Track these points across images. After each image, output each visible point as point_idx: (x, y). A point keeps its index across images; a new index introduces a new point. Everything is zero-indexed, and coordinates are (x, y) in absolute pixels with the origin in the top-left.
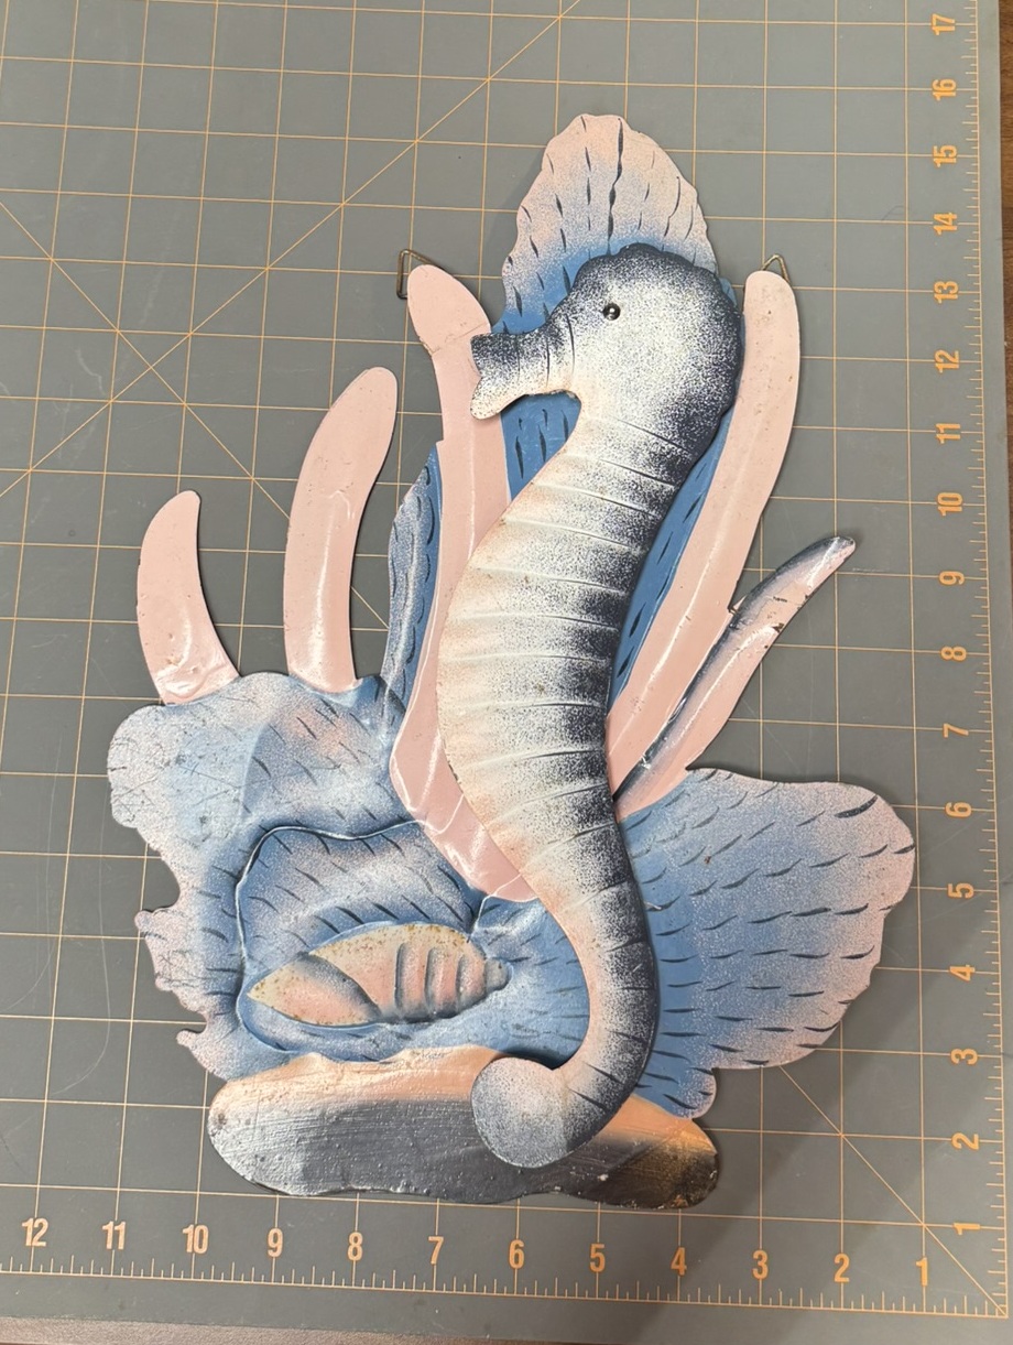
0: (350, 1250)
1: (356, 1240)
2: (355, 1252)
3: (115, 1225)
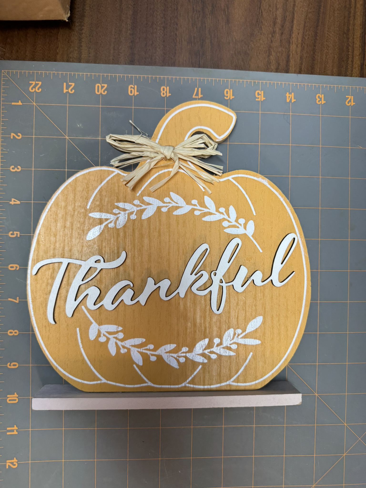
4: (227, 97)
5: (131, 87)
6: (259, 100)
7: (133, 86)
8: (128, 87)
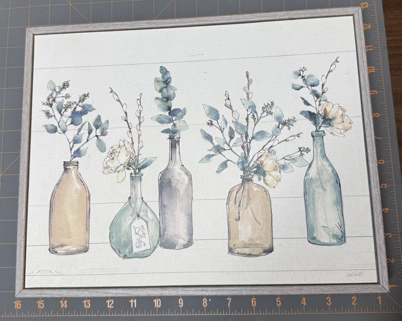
0: (204, 304)
1: (205, 301)
2: (205, 304)
3: (133, 300)
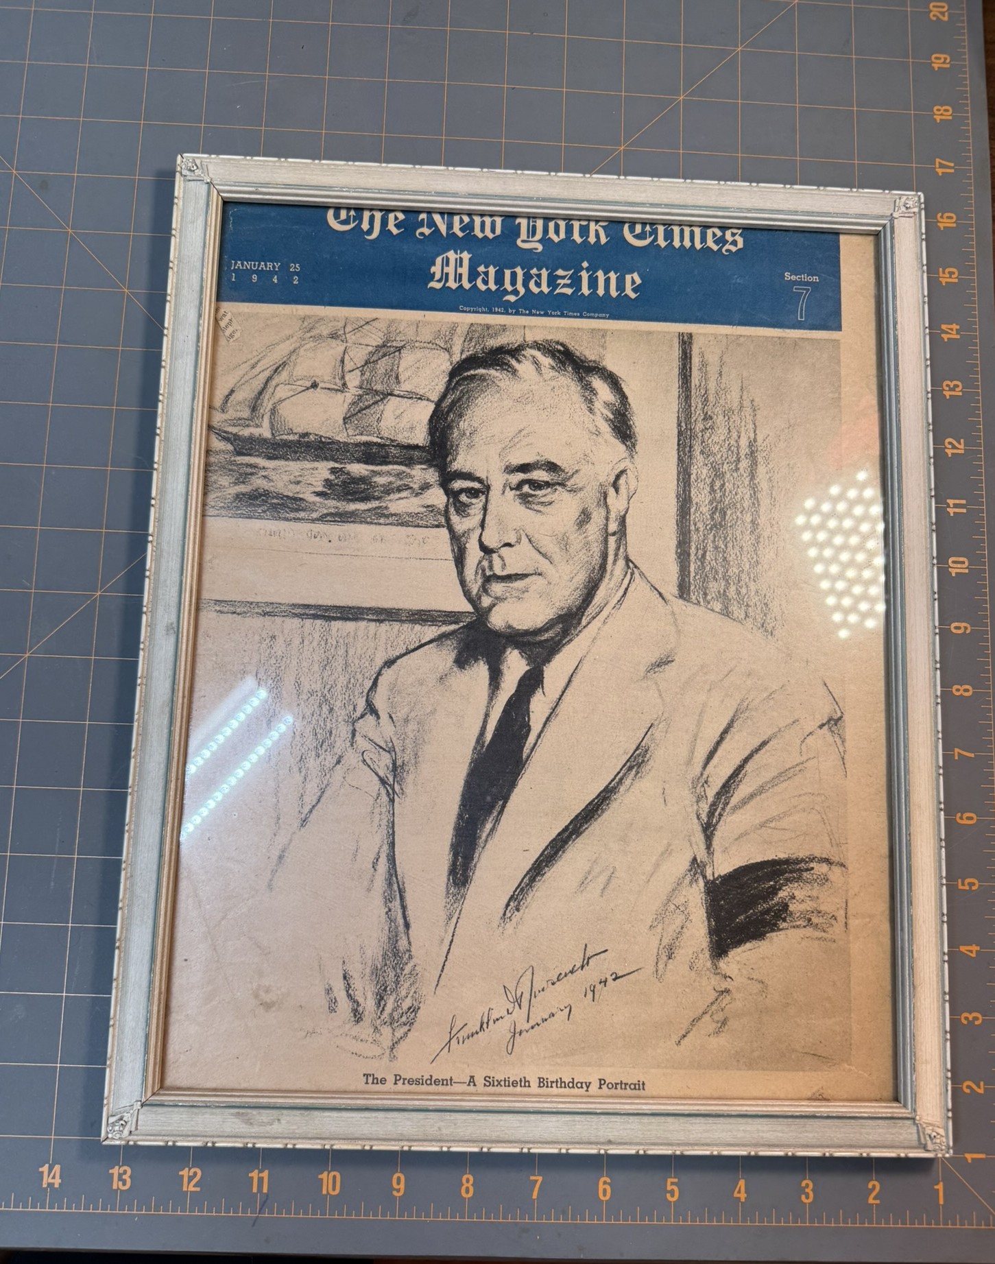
0: (463, 1189)
1: (468, 1181)
2: (467, 1191)
3: (259, 1173)
4: (942, 217)
5: (945, 59)
6: (941, 275)
7: (948, 61)
8: (945, 53)
